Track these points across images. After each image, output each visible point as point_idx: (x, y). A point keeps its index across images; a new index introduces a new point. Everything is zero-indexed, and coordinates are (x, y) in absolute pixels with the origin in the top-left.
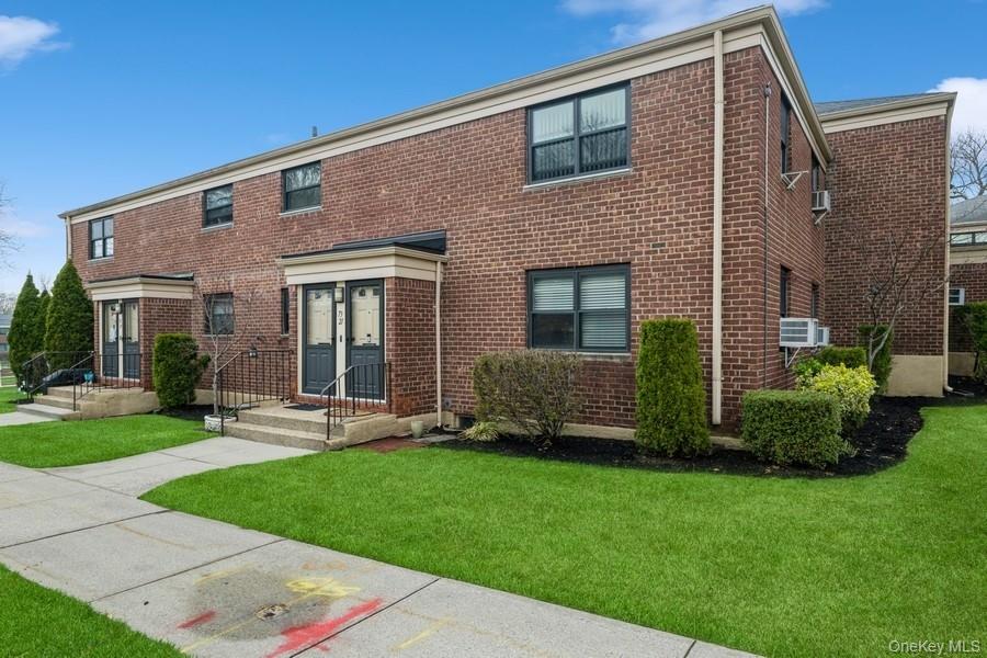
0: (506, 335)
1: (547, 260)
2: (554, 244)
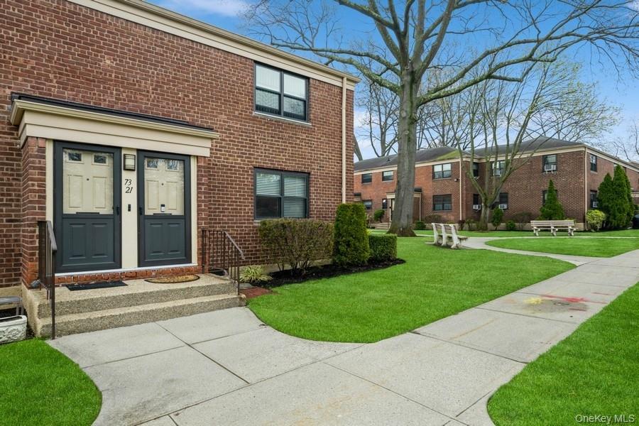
0: (240, 209)
2: (273, 154)
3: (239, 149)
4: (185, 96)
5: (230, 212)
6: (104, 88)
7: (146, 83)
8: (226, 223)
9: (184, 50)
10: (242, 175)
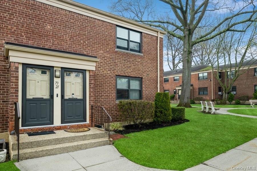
0: (110, 95)
1: (122, 73)
2: (125, 69)
3: (109, 67)
4: (84, 42)
5: (104, 97)
6: (47, 39)
7: (66, 37)
8: (103, 102)
9: (84, 20)
10: (110, 79)
